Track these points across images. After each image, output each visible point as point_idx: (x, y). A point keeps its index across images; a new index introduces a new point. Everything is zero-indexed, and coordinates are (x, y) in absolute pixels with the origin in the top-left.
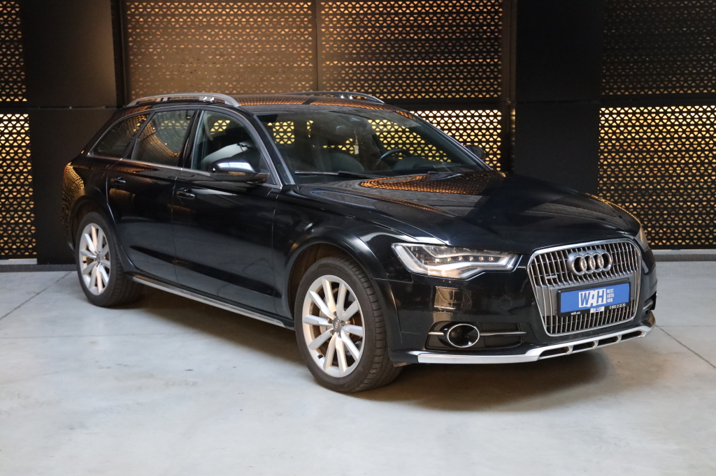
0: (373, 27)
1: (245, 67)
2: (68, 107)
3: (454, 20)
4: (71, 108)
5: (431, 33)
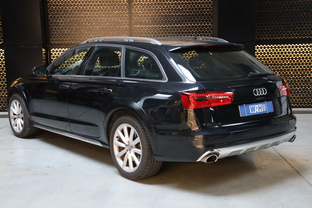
0: (155, 10)
1: (99, 28)
2: (21, 46)
3: (191, 6)
4: (22, 46)
5: (181, 12)
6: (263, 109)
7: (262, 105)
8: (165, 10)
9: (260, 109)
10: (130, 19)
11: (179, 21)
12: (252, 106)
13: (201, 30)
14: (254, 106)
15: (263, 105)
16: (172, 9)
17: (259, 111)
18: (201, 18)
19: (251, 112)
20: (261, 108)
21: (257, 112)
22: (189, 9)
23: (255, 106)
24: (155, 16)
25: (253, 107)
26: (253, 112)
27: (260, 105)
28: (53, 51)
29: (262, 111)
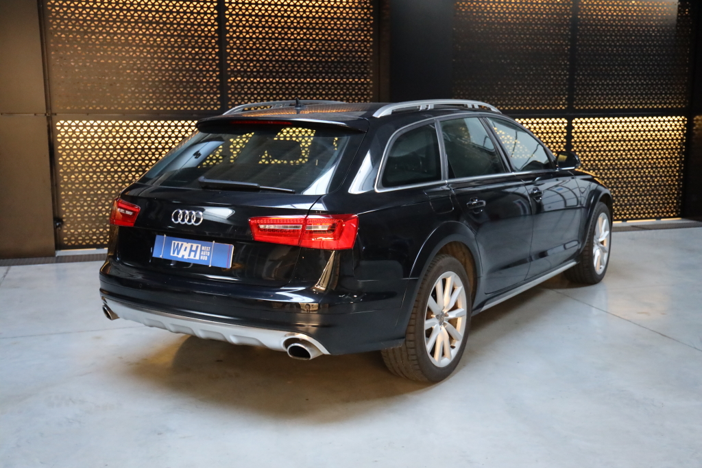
0: (270, 50)
3: (336, 46)
6: (200, 255)
7: (200, 246)
8: (289, 50)
9: (193, 254)
10: (222, 65)
11: (308, 72)
12: (176, 242)
13: (348, 89)
14: (180, 243)
15: (203, 248)
16: (302, 50)
17: (189, 255)
18: (354, 68)
19: (172, 254)
20: (196, 251)
21: (183, 256)
22: (326, 51)
23: (182, 244)
24: (271, 61)
25: (178, 244)
26: (175, 255)
27: (195, 246)
28: (62, 126)
29: (197, 258)
